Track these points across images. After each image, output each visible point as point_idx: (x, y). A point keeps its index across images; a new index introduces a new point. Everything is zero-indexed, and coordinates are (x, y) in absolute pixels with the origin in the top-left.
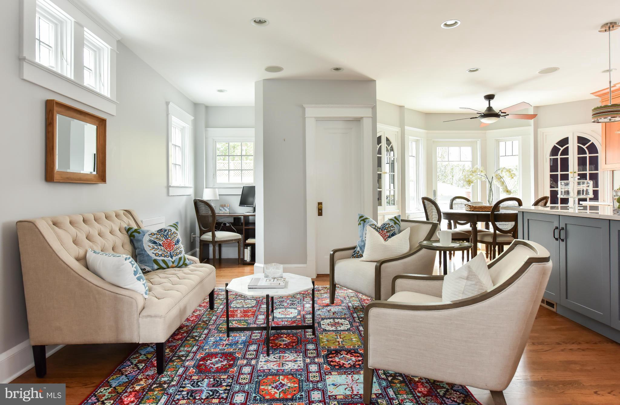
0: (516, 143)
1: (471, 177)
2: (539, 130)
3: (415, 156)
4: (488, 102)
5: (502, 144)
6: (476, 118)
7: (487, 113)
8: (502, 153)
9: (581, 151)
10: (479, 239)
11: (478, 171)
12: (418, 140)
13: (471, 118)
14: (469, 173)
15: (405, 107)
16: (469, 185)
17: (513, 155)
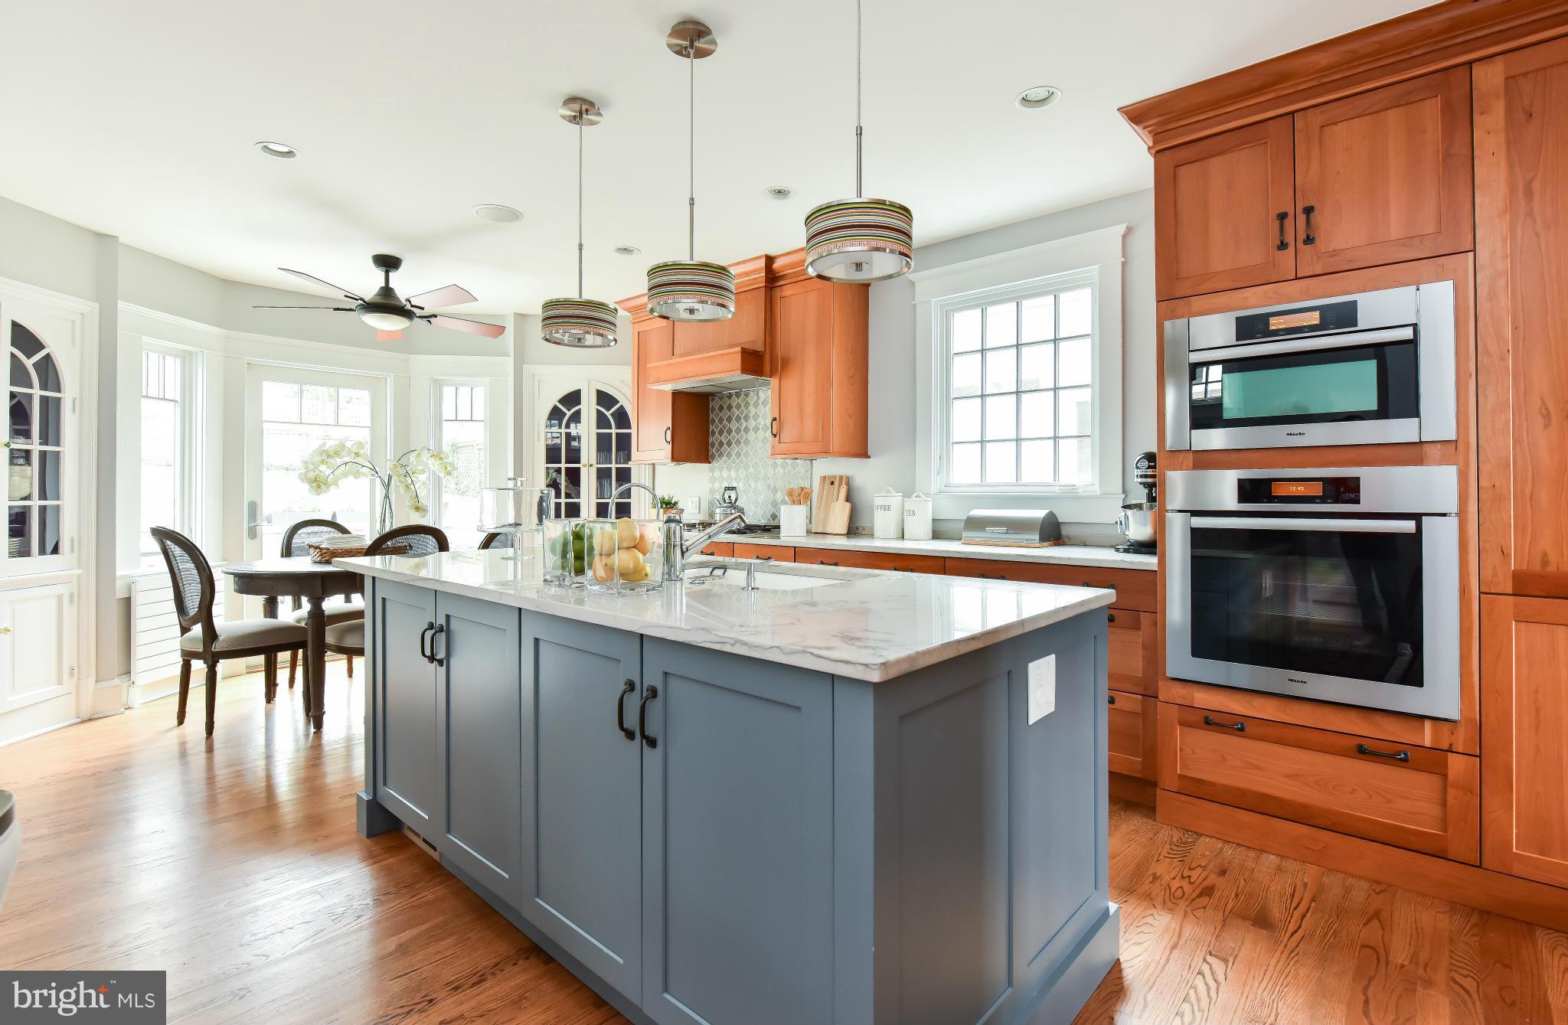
0: (480, 394)
1: (323, 468)
2: (524, 368)
3: (178, 398)
4: (383, 274)
5: (448, 392)
6: (350, 310)
7: (379, 300)
8: (448, 412)
9: (602, 421)
10: (330, 639)
11: (345, 452)
12: (190, 353)
13: (335, 309)
14: (318, 459)
15: (121, 240)
16: (316, 491)
17: (473, 419)
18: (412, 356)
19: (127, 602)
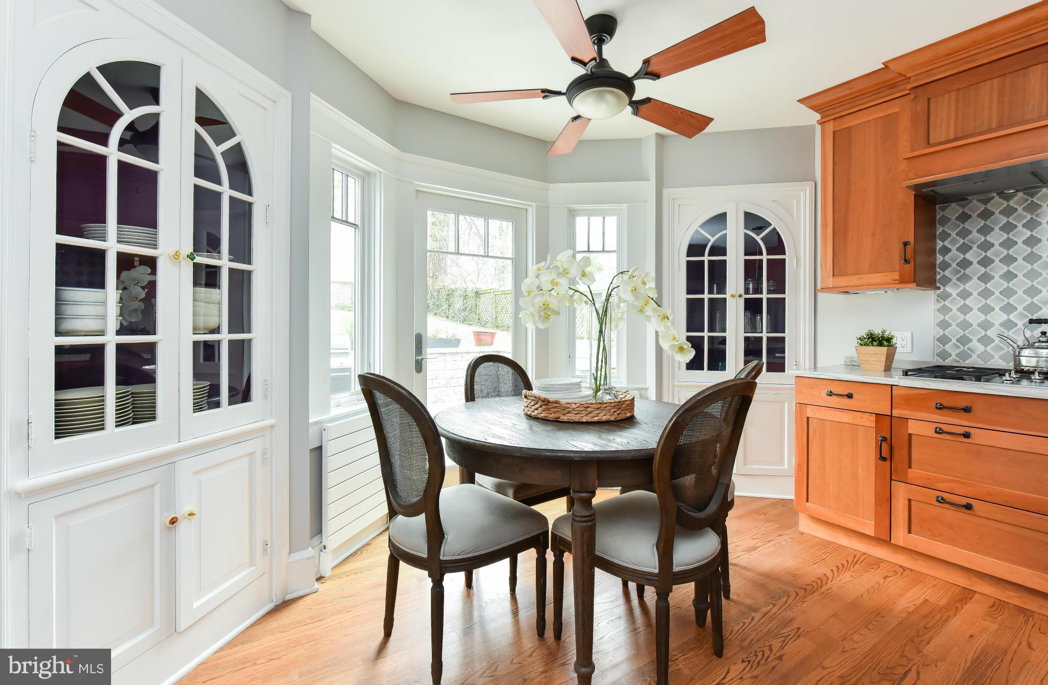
0: (612, 221)
2: (666, 192)
3: (358, 222)
5: (581, 222)
8: (580, 243)
9: (751, 248)
12: (369, 173)
17: (606, 249)
18: (552, 186)
19: (318, 452)
